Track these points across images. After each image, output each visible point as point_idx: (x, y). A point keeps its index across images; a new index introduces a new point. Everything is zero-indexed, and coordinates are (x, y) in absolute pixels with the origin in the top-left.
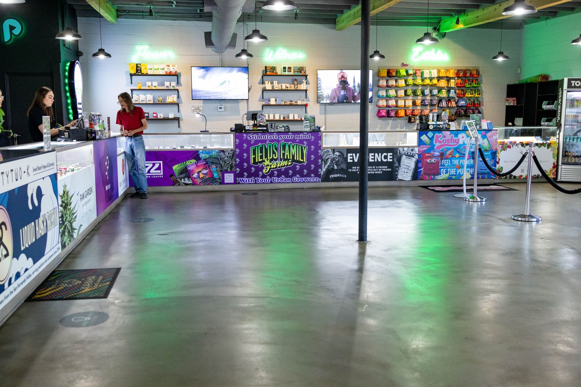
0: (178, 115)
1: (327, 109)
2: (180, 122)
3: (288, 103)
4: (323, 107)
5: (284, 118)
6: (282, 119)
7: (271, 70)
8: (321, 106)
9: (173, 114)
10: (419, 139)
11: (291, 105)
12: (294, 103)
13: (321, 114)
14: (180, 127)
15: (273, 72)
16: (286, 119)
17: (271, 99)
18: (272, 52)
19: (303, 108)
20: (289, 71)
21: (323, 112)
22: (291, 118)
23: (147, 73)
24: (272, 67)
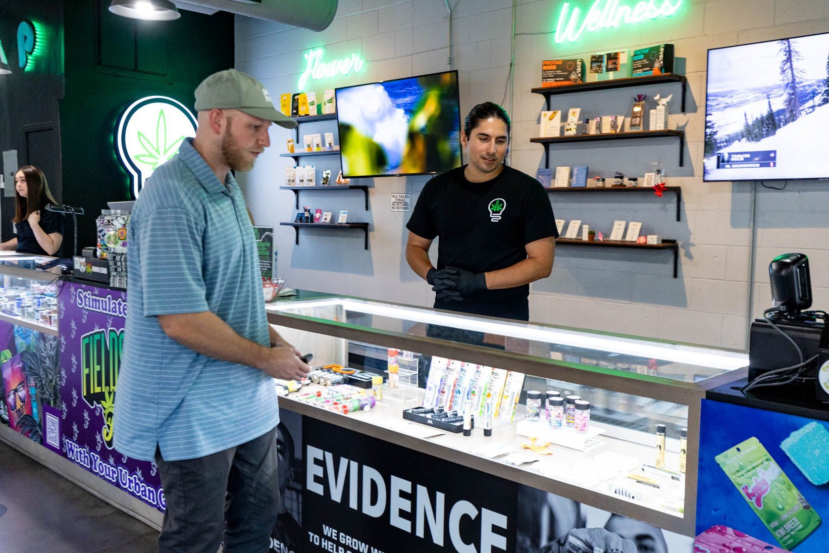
0: (363, 217)
1: (761, 207)
2: (370, 234)
3: (610, 182)
4: (747, 196)
5: (592, 234)
6: (585, 238)
7: (559, 72)
8: (738, 192)
9: (346, 215)
10: (701, 468)
11: (619, 190)
12: (627, 183)
13: (735, 223)
14: (369, 248)
15: (567, 78)
16: (600, 238)
17: (558, 168)
18: (577, 10)
19: (670, 202)
20: (610, 67)
21: (746, 216)
22: (616, 236)
23: (306, 115)
24: (565, 62)
